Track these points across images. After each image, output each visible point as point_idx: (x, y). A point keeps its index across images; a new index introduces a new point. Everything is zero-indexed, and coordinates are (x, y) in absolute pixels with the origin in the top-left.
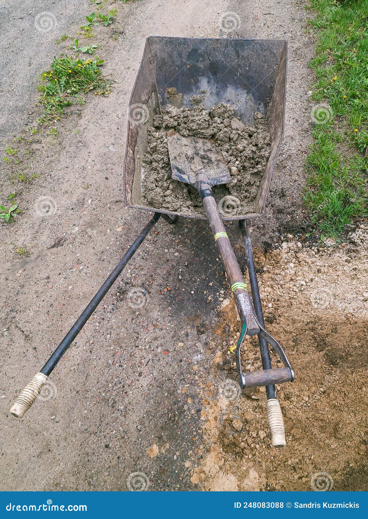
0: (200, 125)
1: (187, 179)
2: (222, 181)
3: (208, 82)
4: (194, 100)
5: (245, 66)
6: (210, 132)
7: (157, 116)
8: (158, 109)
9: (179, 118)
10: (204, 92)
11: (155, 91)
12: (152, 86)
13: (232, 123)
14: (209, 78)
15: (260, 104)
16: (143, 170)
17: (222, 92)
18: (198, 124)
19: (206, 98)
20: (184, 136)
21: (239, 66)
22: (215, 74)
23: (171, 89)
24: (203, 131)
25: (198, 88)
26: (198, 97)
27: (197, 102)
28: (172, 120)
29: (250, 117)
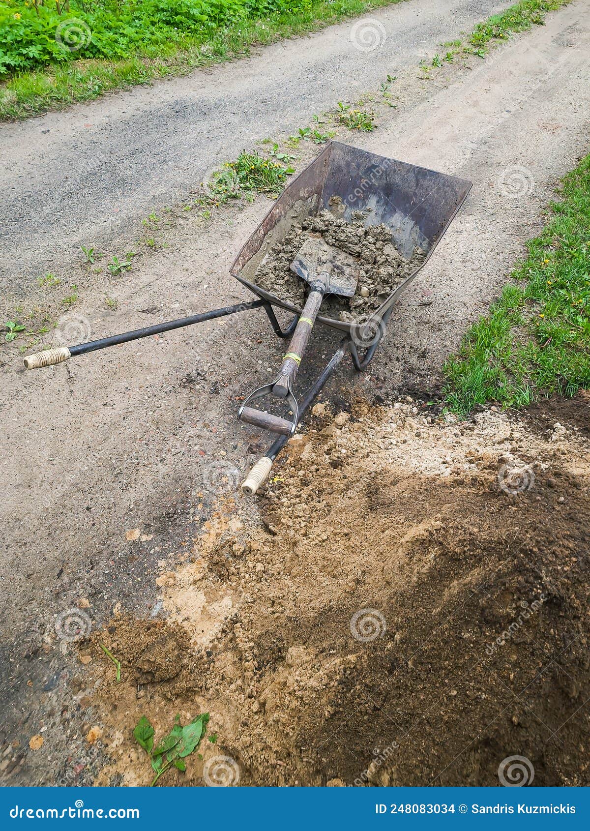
0: (350, 237)
1: (306, 275)
2: (343, 292)
3: (378, 202)
4: (356, 215)
5: (422, 197)
6: (357, 249)
7: (310, 217)
8: (315, 213)
9: (331, 225)
10: (369, 211)
11: (319, 194)
12: (318, 188)
13: (385, 248)
14: (380, 198)
15: (424, 240)
16: (267, 256)
17: (388, 216)
18: (347, 236)
19: (369, 217)
20: (328, 243)
21: (415, 194)
22: (387, 195)
23: (337, 197)
24: (350, 245)
25: (365, 204)
26: (360, 213)
27: (358, 218)
28: (322, 223)
29: (409, 250)
